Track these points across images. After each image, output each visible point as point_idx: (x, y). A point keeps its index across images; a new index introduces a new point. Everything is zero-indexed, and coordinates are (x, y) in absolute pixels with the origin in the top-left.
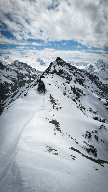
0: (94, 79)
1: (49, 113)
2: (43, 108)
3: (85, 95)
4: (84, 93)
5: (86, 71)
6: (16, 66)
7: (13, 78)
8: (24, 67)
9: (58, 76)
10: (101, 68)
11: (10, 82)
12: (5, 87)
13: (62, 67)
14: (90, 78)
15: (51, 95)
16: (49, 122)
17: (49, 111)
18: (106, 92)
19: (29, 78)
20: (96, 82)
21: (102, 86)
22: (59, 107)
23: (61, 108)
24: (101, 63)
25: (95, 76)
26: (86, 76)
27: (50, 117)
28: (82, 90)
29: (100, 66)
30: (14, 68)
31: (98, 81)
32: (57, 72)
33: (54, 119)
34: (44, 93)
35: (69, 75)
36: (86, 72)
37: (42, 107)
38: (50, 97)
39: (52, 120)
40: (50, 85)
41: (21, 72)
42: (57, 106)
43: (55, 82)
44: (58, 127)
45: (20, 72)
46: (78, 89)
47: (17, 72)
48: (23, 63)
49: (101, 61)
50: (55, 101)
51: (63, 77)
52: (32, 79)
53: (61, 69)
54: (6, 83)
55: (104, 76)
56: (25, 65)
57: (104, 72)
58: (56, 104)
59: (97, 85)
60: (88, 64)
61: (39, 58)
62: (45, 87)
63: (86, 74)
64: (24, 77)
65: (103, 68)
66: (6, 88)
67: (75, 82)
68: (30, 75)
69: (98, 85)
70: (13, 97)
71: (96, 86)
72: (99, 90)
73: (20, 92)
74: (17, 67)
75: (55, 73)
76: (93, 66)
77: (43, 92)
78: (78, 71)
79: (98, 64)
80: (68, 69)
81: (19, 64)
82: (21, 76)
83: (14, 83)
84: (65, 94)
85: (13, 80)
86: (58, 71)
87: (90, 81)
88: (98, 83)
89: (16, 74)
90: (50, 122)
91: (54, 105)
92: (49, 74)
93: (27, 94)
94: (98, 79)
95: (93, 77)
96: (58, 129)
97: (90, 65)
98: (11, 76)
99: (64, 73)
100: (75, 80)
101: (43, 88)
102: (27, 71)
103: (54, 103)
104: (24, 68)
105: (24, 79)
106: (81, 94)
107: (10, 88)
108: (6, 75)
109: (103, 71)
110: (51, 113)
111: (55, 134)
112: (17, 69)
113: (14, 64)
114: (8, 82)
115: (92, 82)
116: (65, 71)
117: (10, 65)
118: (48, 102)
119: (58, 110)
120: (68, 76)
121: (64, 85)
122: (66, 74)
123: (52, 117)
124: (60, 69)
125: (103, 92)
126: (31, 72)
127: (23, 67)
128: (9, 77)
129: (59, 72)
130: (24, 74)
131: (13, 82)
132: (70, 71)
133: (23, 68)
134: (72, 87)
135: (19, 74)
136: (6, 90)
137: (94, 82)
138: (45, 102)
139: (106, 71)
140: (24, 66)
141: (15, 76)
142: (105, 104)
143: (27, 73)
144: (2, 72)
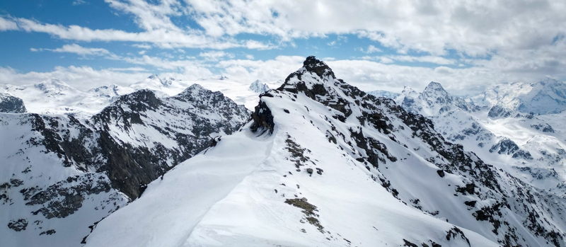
0: (418, 125)
1: (283, 180)
2: (265, 168)
3: (393, 159)
4: (391, 152)
5: (392, 102)
6: (191, 100)
7: (180, 134)
8: (215, 102)
9: (311, 99)
10: (438, 107)
11: (171, 144)
12: (155, 160)
13: (322, 78)
14: (407, 123)
15: (289, 136)
16: (286, 202)
17: (285, 176)
18: (460, 164)
20: (426, 135)
21: (446, 148)
22: (314, 168)
23: (320, 171)
24: (437, 92)
25: (422, 119)
26: (394, 116)
27: (289, 190)
28: (384, 146)
29: (436, 100)
30: (187, 105)
31: (433, 132)
32: (306, 88)
33: (300, 197)
34: (269, 134)
35: (341, 100)
36: (392, 104)
37: (263, 165)
38: (288, 141)
39: (294, 198)
40: (287, 111)
41: (206, 117)
42: (308, 165)
43: (301, 109)
44: (313, 216)
45: (202, 115)
46: (371, 139)
47: (194, 117)
48: (211, 92)
49: (435, 87)
50: (302, 151)
51: (326, 103)
53: (319, 83)
54: (160, 148)
55: (452, 129)
56: (219, 97)
57: (450, 118)
58: (305, 160)
59: (430, 143)
60: (399, 95)
61: (257, 81)
62: (272, 117)
63: (392, 109)
64: (213, 130)
65: (444, 105)
66: (160, 163)
67: (361, 120)
68: (229, 126)
69: (435, 143)
71: (427, 144)
72: (437, 157)
74: (195, 103)
75: (301, 90)
76: (412, 101)
77: (268, 131)
78: (370, 102)
79: (429, 94)
80: (339, 86)
81: (200, 94)
83: (183, 148)
84: (332, 139)
85: (181, 139)
86: (310, 87)
87: (408, 131)
88: (433, 139)
89: (190, 124)
90: (289, 202)
91: (298, 161)
92: (285, 92)
93: (219, 140)
94: (432, 126)
95: (416, 121)
96: (313, 221)
97: (405, 98)
98: (174, 129)
99: (327, 92)
100: (360, 114)
101: (267, 122)
102: (222, 114)
103: (301, 155)
104: (214, 106)
105: (212, 136)
106: (380, 154)
107: (169, 161)
108: (162, 125)
109: (445, 113)
110: (291, 182)
111: (304, 231)
112: (195, 110)
113: (187, 96)
114: (166, 146)
115: (415, 134)
116: (330, 90)
117: (176, 98)
118: (280, 153)
119: (313, 175)
120: (338, 103)
121: (330, 122)
122: (332, 97)
123: (294, 190)
124: (315, 82)
125: (452, 165)
126: (235, 115)
127: (211, 103)
128: (169, 129)
129: (314, 89)
130: (212, 122)
131: (180, 145)
132: (345, 92)
133: (211, 106)
134: (354, 131)
135: (198, 122)
136: (158, 168)
137: (421, 134)
138: (273, 152)
139: (453, 115)
140: (214, 99)
141: (187, 129)
142: (462, 190)
143: (222, 118)
144: (150, 115)
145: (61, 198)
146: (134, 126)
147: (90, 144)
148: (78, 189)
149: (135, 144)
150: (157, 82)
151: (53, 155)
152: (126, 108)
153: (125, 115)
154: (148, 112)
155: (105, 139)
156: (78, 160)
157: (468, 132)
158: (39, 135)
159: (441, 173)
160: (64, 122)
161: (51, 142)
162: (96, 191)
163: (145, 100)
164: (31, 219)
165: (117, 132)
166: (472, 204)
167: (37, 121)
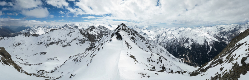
2: (123, 49)
4: (136, 39)
8: (103, 28)
9: (124, 31)
11: (97, 34)
12: (94, 36)
17: (127, 50)
19: (105, 33)
21: (140, 36)
22: (131, 47)
30: (99, 28)
38: (125, 42)
40: (123, 35)
41: (102, 30)
43: (125, 34)
46: (133, 37)
47: (100, 30)
48: (102, 26)
50: (128, 44)
51: (127, 32)
52: (106, 33)
54: (95, 35)
58: (129, 46)
67: (131, 34)
70: (99, 41)
73: (102, 39)
77: (121, 39)
82: (101, 32)
89: (99, 31)
90: (130, 57)
93: (111, 40)
96: (135, 60)
98: (97, 32)
101: (120, 37)
105: (103, 33)
106: (134, 40)
107: (96, 37)
110: (129, 51)
111: (136, 64)
113: (99, 27)
116: (127, 29)
117: (97, 27)
118: (125, 45)
119: (131, 49)
121: (128, 35)
123: (130, 54)
126: (106, 30)
129: (125, 29)
137: (137, 34)
138: (123, 44)
141: (99, 32)
142: (145, 44)
143: (104, 30)
144: (94, 30)
145: (82, 41)
146: (92, 31)
147: (86, 33)
148: (84, 40)
149: (92, 34)
150: (94, 24)
151: (81, 35)
152: (91, 28)
153: (90, 29)
154: (94, 29)
155: (88, 33)
156: (84, 36)
157: (140, 32)
158: (80, 32)
159: (143, 42)
160: (83, 30)
161: (81, 33)
162: (87, 41)
163: (93, 27)
164: (79, 43)
165: (89, 32)
166: (147, 46)
167: (80, 30)
